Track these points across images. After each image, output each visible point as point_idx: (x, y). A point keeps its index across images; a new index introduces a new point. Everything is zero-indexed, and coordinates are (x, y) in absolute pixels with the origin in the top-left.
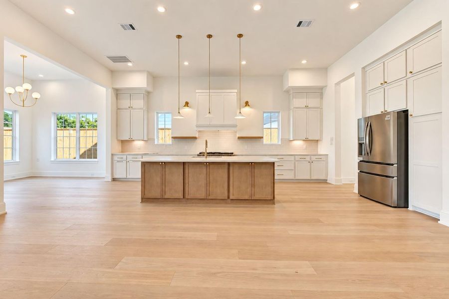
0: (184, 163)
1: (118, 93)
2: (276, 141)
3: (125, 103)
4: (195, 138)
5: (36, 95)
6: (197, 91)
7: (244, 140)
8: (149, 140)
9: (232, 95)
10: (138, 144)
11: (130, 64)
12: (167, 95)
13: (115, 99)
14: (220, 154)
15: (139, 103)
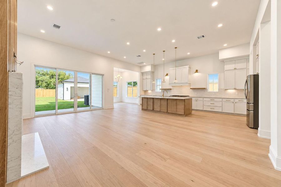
0: (153, 98)
1: (143, 74)
2: (216, 90)
3: (145, 77)
4: (171, 89)
5: (121, 78)
6: (170, 69)
7: (195, 90)
8: (153, 90)
9: (186, 69)
10: (150, 92)
11: (145, 64)
12: (160, 72)
13: (142, 76)
14: (178, 96)
15: (149, 77)
